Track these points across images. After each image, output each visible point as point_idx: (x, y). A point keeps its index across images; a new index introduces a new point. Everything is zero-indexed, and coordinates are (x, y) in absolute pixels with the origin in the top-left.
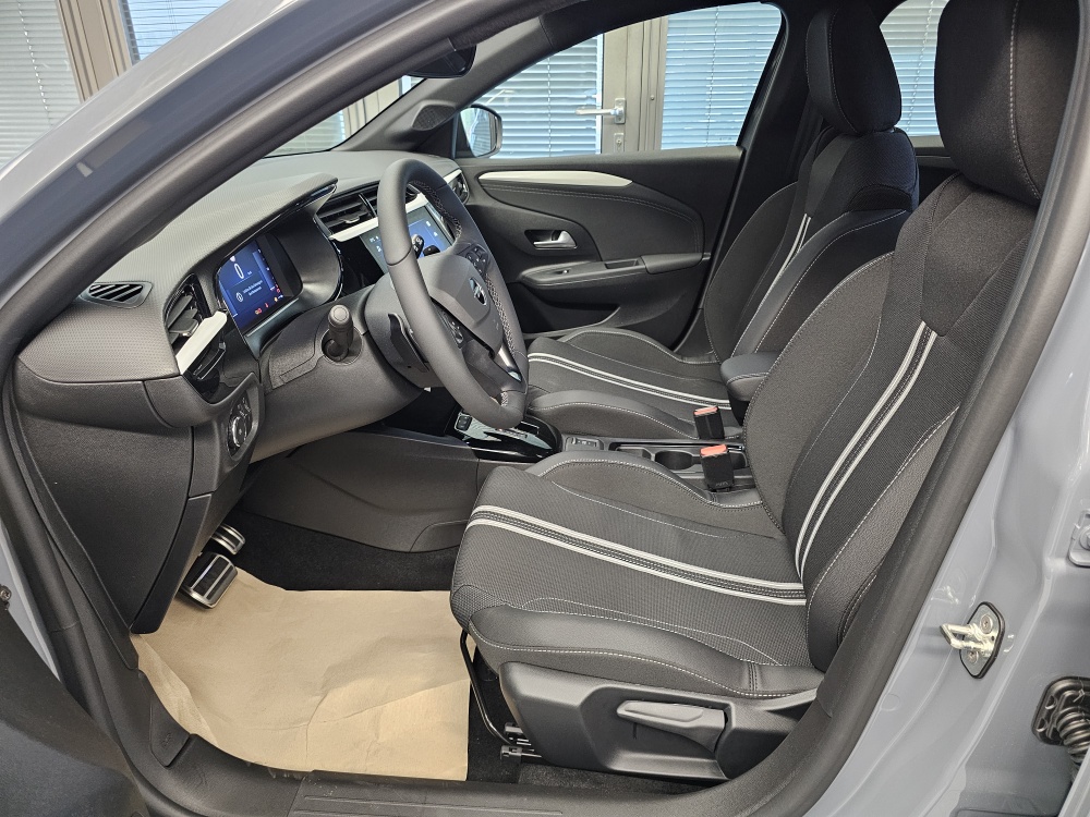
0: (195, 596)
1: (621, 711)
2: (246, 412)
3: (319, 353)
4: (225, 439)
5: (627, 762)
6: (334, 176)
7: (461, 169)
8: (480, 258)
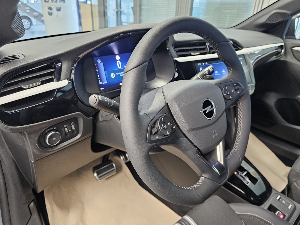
7: (284, 43)
8: (236, 90)
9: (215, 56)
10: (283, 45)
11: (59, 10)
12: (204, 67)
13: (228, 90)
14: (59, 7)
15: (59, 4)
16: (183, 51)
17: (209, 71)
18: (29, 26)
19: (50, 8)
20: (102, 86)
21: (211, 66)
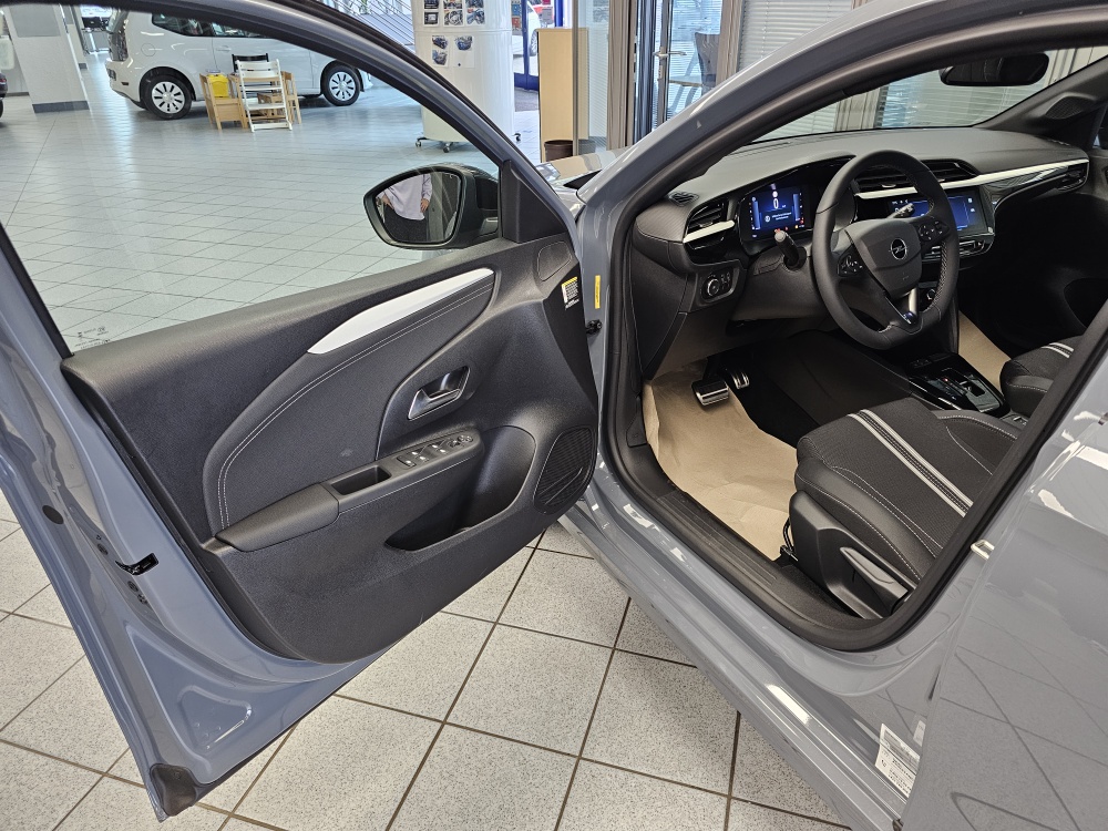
0: (698, 395)
1: (842, 549)
2: (726, 280)
3: (781, 261)
4: (701, 286)
5: (838, 590)
6: (853, 153)
7: (1090, 159)
8: (937, 230)
9: (912, 190)
10: (1086, 164)
11: (464, 45)
12: (900, 207)
13: (926, 230)
14: (466, 36)
15: (466, 28)
16: (870, 182)
17: (907, 210)
18: (352, 92)
19: (440, 43)
20: (755, 232)
21: (911, 204)
